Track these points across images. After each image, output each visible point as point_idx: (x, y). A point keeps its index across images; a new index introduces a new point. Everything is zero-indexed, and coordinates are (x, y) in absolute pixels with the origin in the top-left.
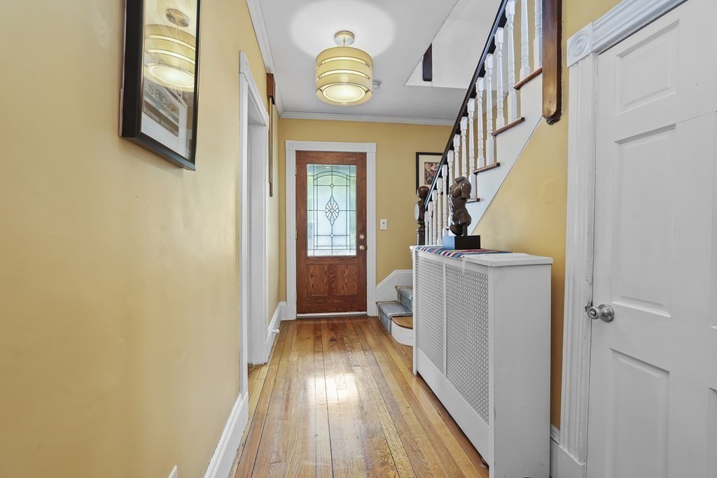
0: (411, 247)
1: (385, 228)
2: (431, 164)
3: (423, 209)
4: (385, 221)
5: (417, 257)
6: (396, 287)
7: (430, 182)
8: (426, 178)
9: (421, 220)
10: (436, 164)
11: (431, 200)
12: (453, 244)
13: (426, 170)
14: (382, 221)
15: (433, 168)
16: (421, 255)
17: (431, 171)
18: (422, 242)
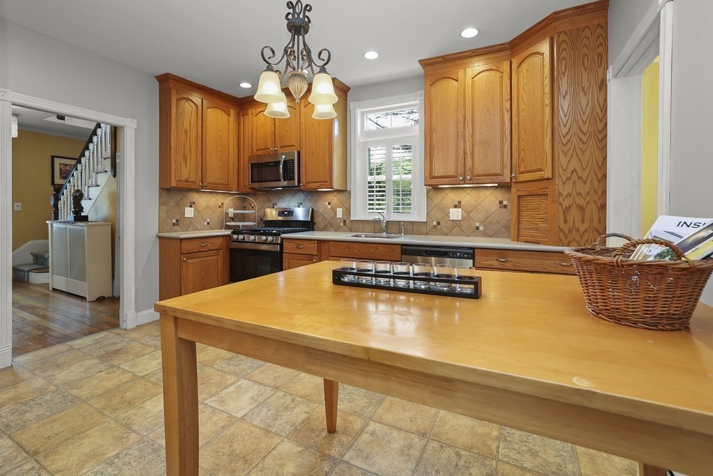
0: (47, 222)
1: (20, 209)
2: (66, 165)
3: (57, 199)
4: (20, 204)
5: (52, 227)
6: (31, 253)
7: (65, 178)
8: (61, 174)
9: (56, 206)
10: (70, 165)
11: (63, 194)
12: (73, 219)
13: (61, 169)
14: (16, 204)
15: (68, 168)
16: (55, 226)
17: (67, 170)
18: (56, 218)
